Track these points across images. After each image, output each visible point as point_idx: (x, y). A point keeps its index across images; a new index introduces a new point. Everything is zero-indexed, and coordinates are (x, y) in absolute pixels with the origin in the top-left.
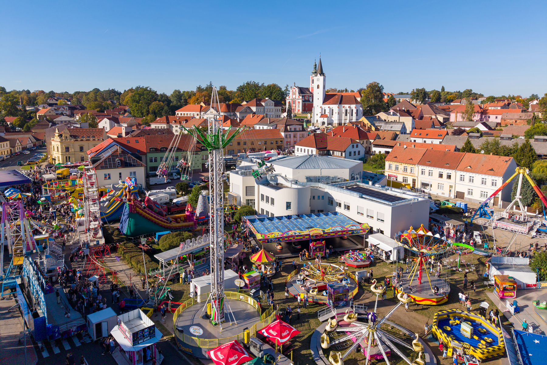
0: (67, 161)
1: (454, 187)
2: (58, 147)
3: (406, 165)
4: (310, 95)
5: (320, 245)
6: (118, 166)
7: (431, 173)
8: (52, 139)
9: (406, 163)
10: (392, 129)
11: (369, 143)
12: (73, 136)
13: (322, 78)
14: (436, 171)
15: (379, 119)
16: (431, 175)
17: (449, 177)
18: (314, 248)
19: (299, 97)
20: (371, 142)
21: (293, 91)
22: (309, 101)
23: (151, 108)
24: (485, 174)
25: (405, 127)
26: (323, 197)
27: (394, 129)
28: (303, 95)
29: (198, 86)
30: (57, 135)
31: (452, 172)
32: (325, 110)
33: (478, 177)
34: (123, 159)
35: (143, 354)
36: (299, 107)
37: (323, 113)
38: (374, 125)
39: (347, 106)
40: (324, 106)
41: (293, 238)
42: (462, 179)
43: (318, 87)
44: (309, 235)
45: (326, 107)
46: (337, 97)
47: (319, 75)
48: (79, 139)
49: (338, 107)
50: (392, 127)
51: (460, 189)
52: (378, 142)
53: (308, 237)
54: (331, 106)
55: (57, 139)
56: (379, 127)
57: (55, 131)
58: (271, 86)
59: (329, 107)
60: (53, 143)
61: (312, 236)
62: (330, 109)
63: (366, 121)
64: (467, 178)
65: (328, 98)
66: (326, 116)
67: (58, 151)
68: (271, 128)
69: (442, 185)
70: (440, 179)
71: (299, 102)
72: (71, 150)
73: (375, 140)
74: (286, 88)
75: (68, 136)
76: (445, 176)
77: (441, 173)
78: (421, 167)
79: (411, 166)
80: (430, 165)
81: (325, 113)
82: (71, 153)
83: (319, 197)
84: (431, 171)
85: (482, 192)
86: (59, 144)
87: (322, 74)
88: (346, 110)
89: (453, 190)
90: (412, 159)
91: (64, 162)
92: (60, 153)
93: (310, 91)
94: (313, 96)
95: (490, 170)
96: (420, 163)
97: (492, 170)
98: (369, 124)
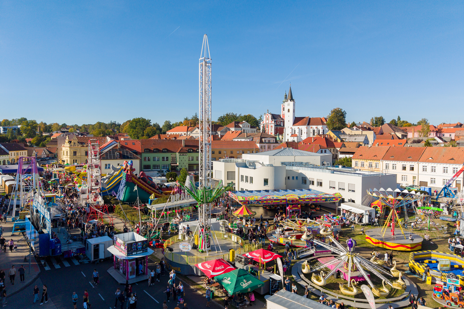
0: (74, 162)
1: (417, 178)
2: (67, 152)
3: (371, 161)
4: (281, 120)
5: (296, 208)
6: (117, 158)
7: (395, 167)
8: (63, 145)
9: (371, 160)
10: (356, 141)
11: (336, 151)
12: (81, 142)
13: (291, 103)
14: (400, 164)
15: (344, 133)
16: (395, 168)
17: (412, 169)
18: (291, 211)
19: (272, 122)
20: (337, 150)
21: (266, 117)
22: (280, 125)
23: (145, 132)
24: (446, 163)
25: (367, 139)
26: (297, 177)
27: (357, 141)
28: (275, 120)
29: (185, 118)
30: (67, 141)
31: (415, 164)
32: (295, 131)
33: (439, 167)
34: (121, 152)
35: (135, 268)
36: (271, 130)
37: (293, 133)
38: (340, 138)
39: (314, 127)
40: (294, 127)
41: (272, 202)
42: (424, 169)
43: (289, 111)
44: (286, 199)
45: (296, 128)
46: (305, 119)
47: (289, 101)
48: (85, 145)
49: (307, 128)
50: (355, 139)
51: (422, 179)
52: (344, 149)
53: (284, 201)
54: (300, 127)
55: (67, 144)
56: (344, 140)
57: (65, 139)
58: (247, 116)
59: (298, 128)
60: (64, 149)
61: (289, 200)
62: (299, 129)
63: (332, 135)
64: (429, 169)
65: (297, 121)
66: (296, 136)
67: (67, 155)
68: (248, 140)
69: (406, 177)
70: (404, 171)
71: (272, 126)
72: (78, 154)
73: (341, 148)
74: (260, 117)
75: (76, 142)
76: (408, 168)
77: (404, 166)
78: (385, 162)
79: (376, 162)
80: (393, 160)
81: (295, 133)
82: (78, 157)
83: (293, 177)
84: (394, 165)
85: (444, 180)
86: (68, 149)
87: (292, 99)
88: (314, 131)
89: (416, 180)
90: (376, 156)
91: (71, 163)
92: (69, 157)
93: (282, 117)
94: (284, 122)
95: (451, 159)
96: (384, 158)
97: (452, 159)
98: (335, 137)
